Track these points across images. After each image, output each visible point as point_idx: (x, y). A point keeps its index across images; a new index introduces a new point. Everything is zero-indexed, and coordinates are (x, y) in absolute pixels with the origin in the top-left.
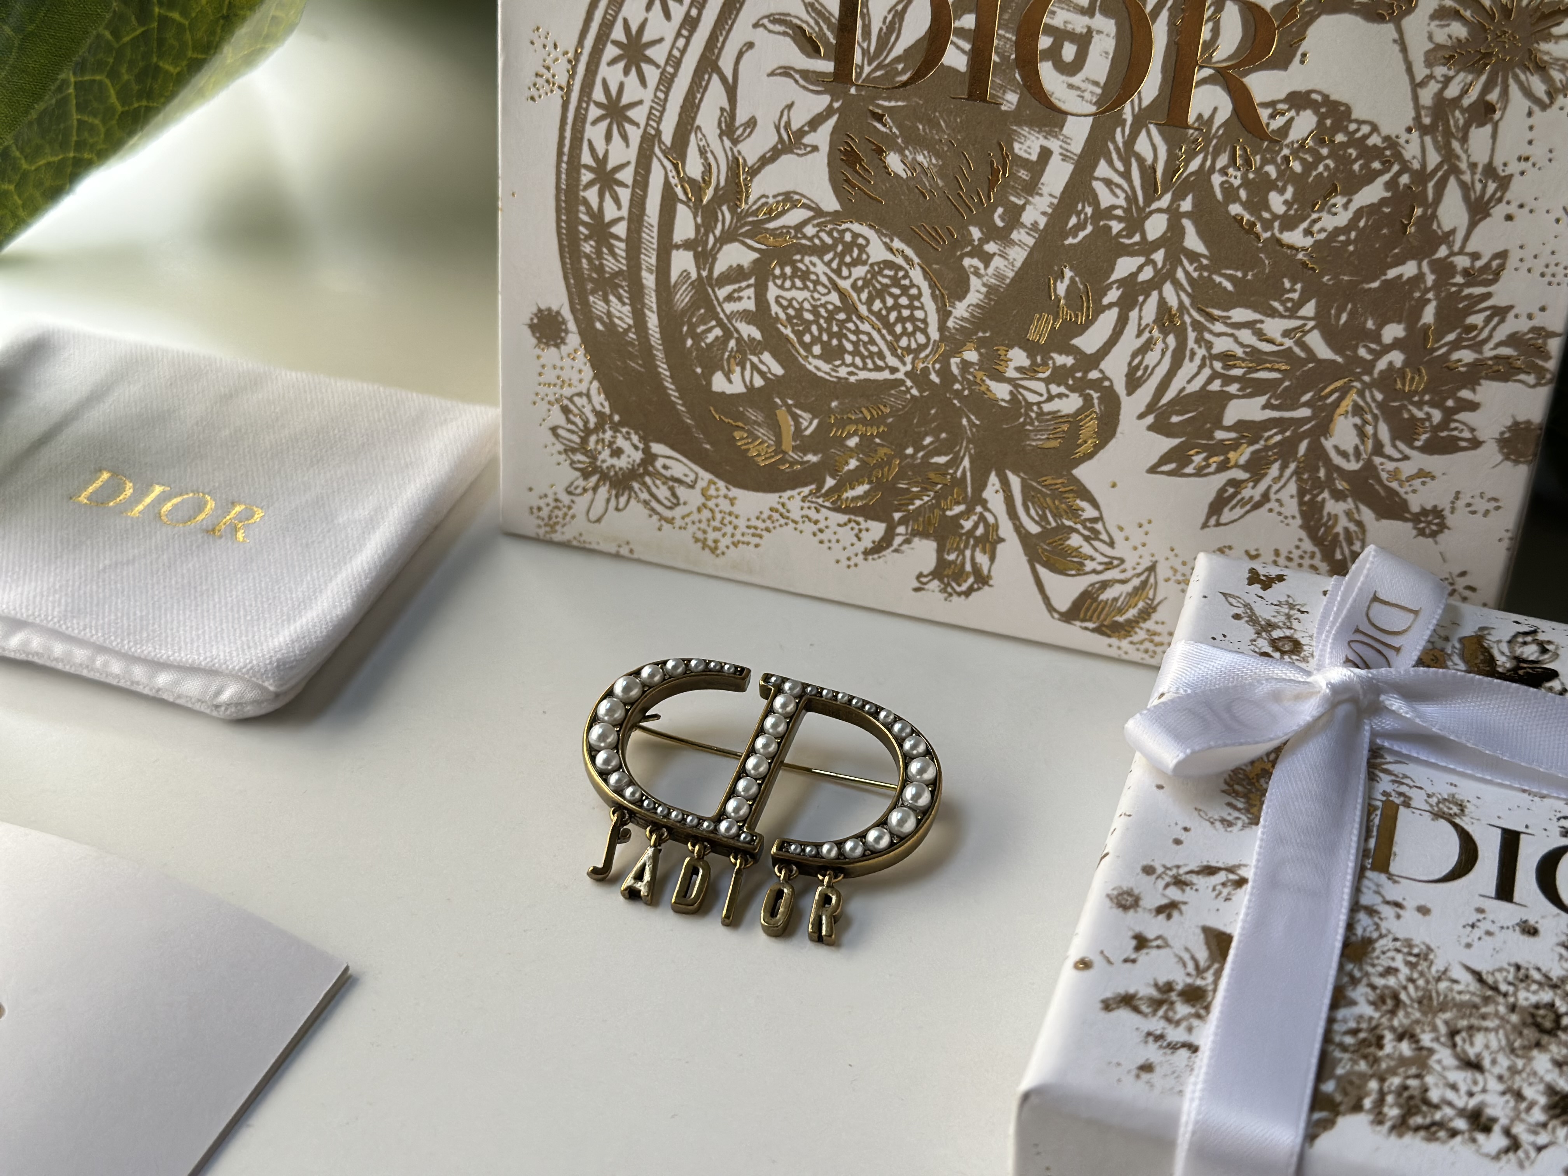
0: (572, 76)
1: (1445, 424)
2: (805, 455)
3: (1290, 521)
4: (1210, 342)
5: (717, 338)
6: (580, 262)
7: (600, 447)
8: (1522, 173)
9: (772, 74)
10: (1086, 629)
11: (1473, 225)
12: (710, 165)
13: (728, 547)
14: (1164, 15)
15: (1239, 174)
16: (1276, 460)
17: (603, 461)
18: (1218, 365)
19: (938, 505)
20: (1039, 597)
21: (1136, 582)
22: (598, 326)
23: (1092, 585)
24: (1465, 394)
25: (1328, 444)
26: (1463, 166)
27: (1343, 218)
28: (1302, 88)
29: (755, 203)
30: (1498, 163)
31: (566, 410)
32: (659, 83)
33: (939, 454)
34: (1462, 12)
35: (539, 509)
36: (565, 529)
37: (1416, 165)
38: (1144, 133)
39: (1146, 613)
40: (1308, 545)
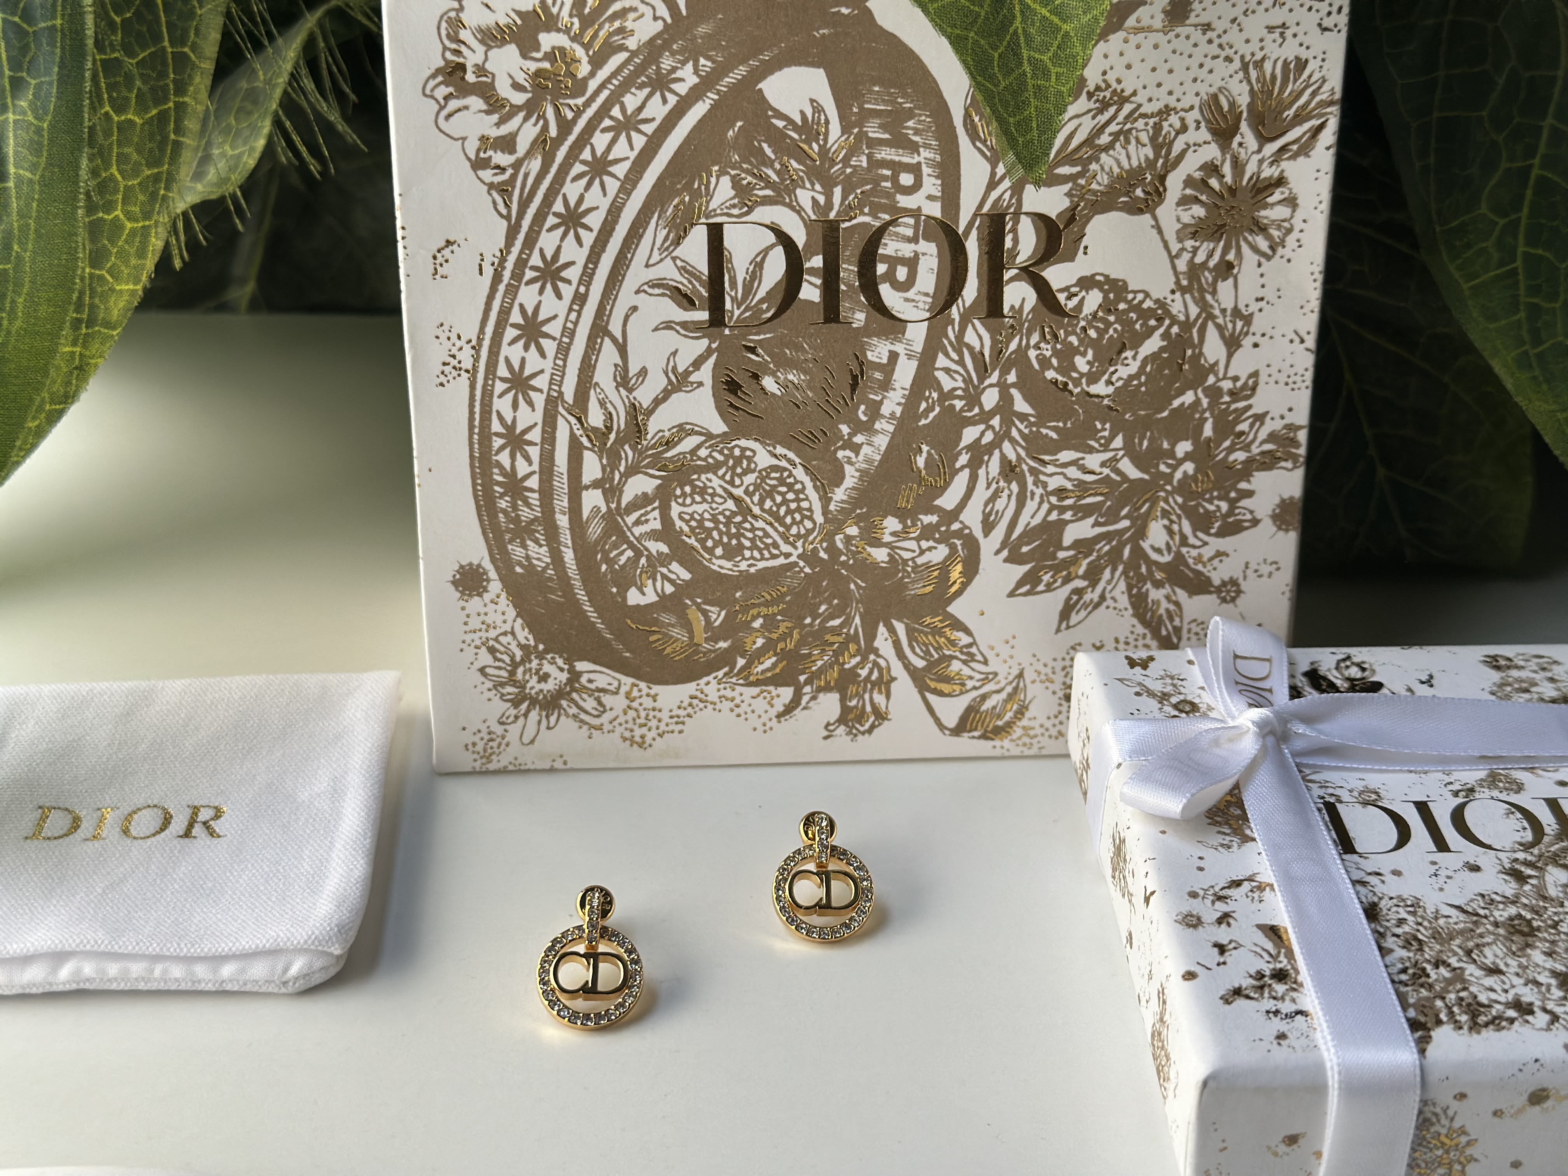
0: (476, 359)
1: (1231, 512)
2: (716, 643)
3: (1124, 613)
4: (1046, 483)
5: (629, 558)
6: (497, 517)
7: (527, 677)
8: (1260, 310)
9: (656, 329)
10: (973, 737)
11: (1230, 355)
12: (610, 414)
13: (654, 739)
14: (974, 233)
15: (1049, 347)
16: (1106, 566)
17: (532, 688)
18: (1054, 500)
19: (837, 660)
20: (931, 721)
21: (1009, 689)
22: (518, 569)
23: (974, 700)
24: (1243, 485)
25: (1145, 545)
26: (1217, 312)
27: (1134, 367)
28: (1088, 274)
29: (653, 438)
30: (1241, 306)
31: (492, 651)
32: (557, 353)
33: (833, 619)
34: (1201, 197)
35: (474, 744)
36: (500, 757)
37: (1182, 318)
38: (970, 326)
39: (1020, 713)
40: (1140, 629)
